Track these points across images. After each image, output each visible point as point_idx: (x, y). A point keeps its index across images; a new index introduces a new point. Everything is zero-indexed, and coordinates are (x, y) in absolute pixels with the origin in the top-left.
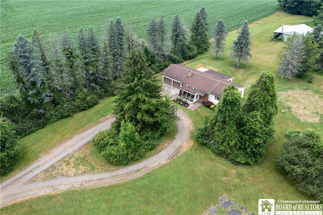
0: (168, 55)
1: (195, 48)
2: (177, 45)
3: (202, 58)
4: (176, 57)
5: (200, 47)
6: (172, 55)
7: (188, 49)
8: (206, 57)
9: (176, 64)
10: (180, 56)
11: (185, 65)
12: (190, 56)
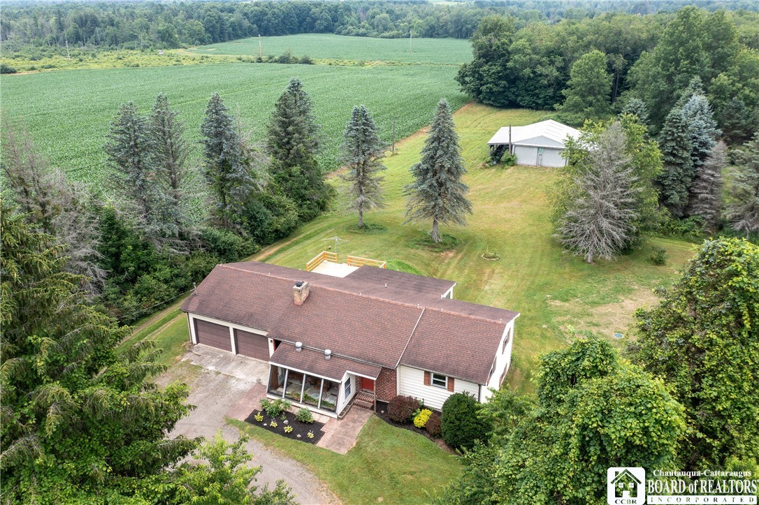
0: (200, 233)
1: (289, 202)
2: (228, 199)
3: (317, 233)
4: (231, 237)
5: (303, 198)
6: (217, 233)
7: (268, 208)
8: (329, 227)
9: (235, 261)
10: (245, 234)
11: (267, 262)
12: (276, 231)
